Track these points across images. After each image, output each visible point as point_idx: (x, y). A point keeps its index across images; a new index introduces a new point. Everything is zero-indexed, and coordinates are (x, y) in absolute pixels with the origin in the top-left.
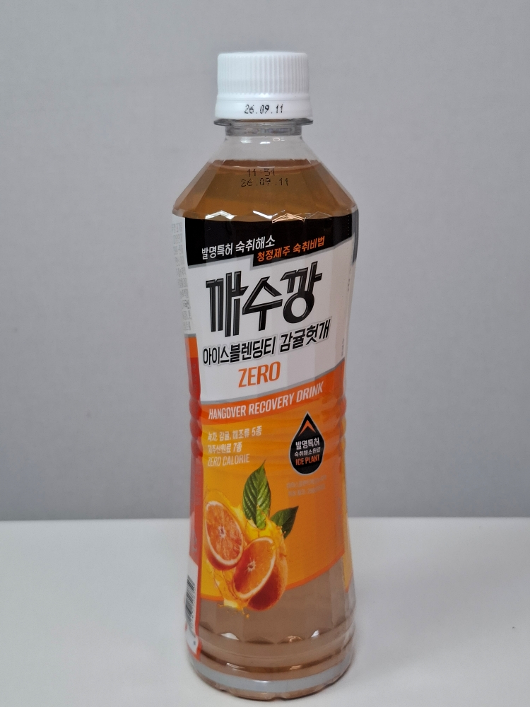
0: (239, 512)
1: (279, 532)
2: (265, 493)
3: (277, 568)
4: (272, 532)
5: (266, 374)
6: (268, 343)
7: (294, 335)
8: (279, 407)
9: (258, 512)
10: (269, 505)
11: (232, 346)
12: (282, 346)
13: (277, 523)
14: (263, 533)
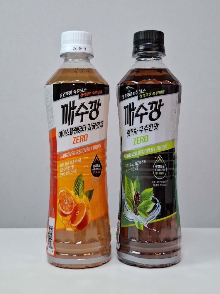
0: (72, 192)
1: (87, 199)
2: (82, 184)
3: (87, 213)
4: (85, 199)
5: (83, 139)
6: (84, 127)
7: (93, 125)
8: (87, 151)
9: (80, 192)
10: (84, 189)
11: (71, 129)
12: (88, 128)
13: (87, 196)
14: (82, 200)
